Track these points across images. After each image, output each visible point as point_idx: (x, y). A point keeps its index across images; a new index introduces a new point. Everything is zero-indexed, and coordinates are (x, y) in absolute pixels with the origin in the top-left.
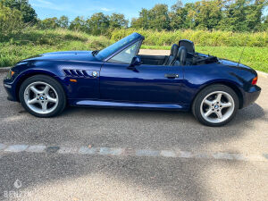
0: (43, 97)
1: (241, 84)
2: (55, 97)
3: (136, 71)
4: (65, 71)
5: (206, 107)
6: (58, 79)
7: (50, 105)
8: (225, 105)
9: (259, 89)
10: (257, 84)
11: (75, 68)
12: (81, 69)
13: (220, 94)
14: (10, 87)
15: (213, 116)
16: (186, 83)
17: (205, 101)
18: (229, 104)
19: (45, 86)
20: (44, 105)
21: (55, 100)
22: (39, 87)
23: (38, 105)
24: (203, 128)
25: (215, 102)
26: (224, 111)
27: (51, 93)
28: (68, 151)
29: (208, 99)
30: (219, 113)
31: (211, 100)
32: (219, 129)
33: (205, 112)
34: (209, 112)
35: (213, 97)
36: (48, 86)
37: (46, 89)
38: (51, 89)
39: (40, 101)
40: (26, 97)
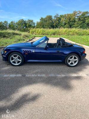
0: (16, 59)
1: (80, 53)
2: (20, 59)
3: (47, 50)
4: (24, 51)
5: (69, 61)
6: (21, 53)
7: (18, 62)
8: (75, 60)
9: (86, 54)
10: (85, 53)
11: (27, 50)
12: (29, 50)
13: (74, 56)
14: (5, 56)
15: (72, 63)
16: (63, 53)
17: (69, 59)
18: (77, 60)
19: (17, 56)
20: (16, 62)
21: (20, 60)
22: (15, 56)
23: (14, 62)
24: (68, 68)
25: (72, 59)
26: (75, 62)
27: (19, 58)
28: (29, 76)
29: (70, 58)
30: (74, 63)
31: (71, 59)
32: (73, 68)
33: (69, 62)
34: (70, 62)
35: (72, 58)
36: (18, 56)
37: (17, 57)
38: (19, 57)
39: (15, 61)
40: (11, 59)
